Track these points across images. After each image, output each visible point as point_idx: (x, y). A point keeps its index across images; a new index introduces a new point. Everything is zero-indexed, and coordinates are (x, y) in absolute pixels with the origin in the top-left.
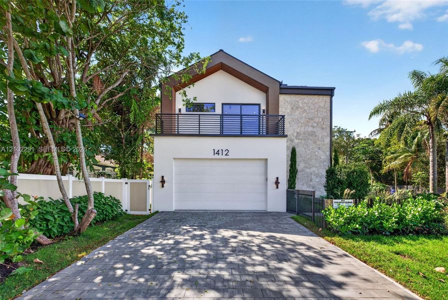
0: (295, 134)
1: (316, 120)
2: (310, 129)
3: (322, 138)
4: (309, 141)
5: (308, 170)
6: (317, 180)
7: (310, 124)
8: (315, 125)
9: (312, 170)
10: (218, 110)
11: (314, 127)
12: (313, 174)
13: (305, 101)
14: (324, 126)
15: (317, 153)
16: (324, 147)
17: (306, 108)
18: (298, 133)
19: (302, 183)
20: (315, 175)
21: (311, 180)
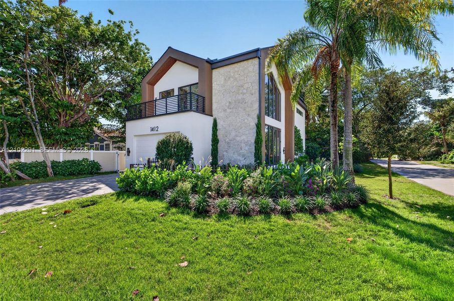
0: (228, 104)
1: (246, 86)
2: (240, 97)
3: (251, 103)
4: (240, 109)
5: (238, 139)
6: (247, 149)
7: (241, 91)
8: (245, 91)
9: (242, 138)
10: (176, 93)
11: (244, 94)
12: (242, 142)
13: (236, 69)
14: (253, 91)
15: (246, 120)
16: (253, 113)
17: (237, 76)
18: (230, 103)
19: (233, 152)
20: (244, 143)
21: (241, 149)
